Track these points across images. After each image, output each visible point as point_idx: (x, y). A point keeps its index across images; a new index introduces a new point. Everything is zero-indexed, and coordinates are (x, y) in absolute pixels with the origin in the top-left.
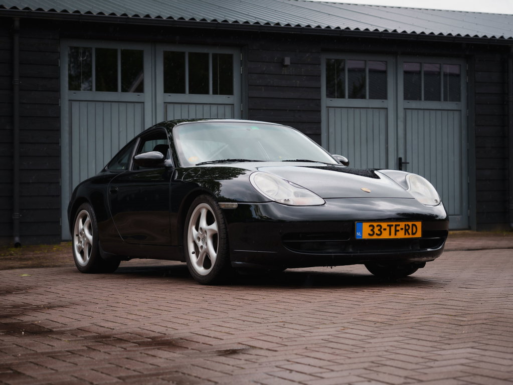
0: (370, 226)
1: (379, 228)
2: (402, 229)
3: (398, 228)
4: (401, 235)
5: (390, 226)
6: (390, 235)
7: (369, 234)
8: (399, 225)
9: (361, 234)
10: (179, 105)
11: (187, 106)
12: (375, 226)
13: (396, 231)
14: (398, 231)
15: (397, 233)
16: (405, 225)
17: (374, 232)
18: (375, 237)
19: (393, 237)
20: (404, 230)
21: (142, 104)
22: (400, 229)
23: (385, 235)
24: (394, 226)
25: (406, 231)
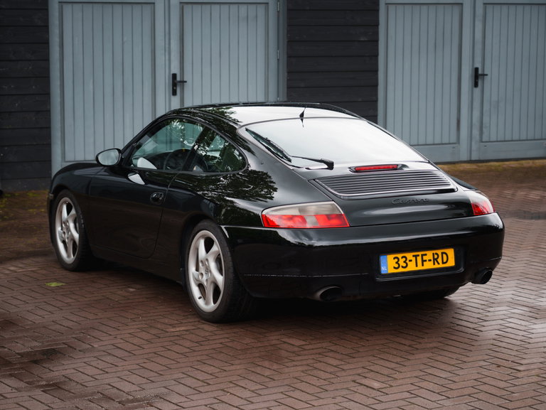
10: (199, 6)
11: (208, 6)
21: (152, 5)
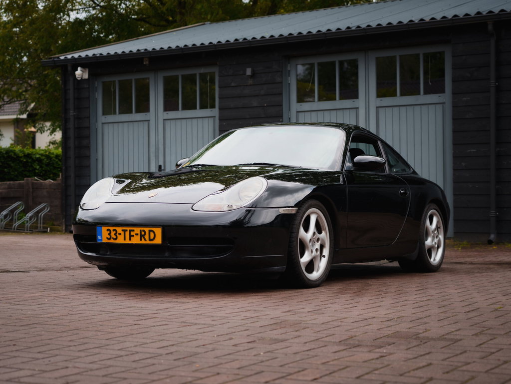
0: (108, 230)
1: (115, 232)
2: (137, 234)
3: (132, 233)
4: (136, 240)
5: (125, 231)
6: (125, 239)
7: (107, 238)
8: (133, 231)
9: (102, 237)
12: (112, 230)
13: (131, 236)
14: (133, 236)
15: (132, 238)
16: (141, 230)
17: (111, 237)
18: (112, 241)
19: (127, 241)
20: (139, 236)
22: (134, 235)
23: (120, 240)
24: (128, 231)
25: (142, 237)
